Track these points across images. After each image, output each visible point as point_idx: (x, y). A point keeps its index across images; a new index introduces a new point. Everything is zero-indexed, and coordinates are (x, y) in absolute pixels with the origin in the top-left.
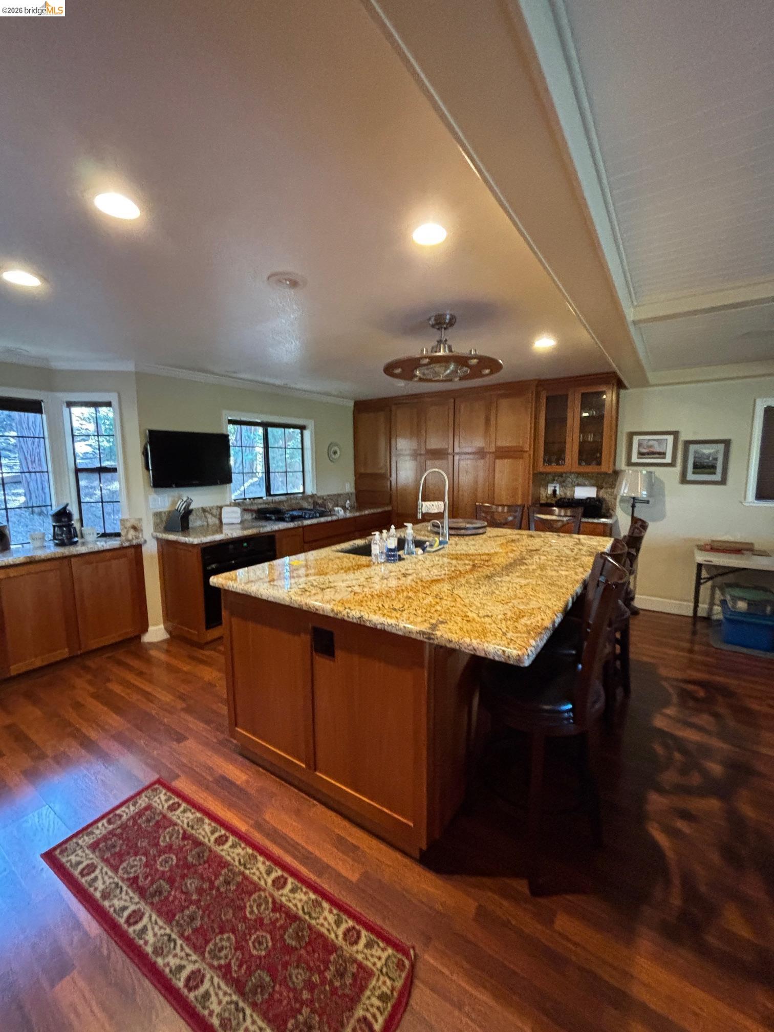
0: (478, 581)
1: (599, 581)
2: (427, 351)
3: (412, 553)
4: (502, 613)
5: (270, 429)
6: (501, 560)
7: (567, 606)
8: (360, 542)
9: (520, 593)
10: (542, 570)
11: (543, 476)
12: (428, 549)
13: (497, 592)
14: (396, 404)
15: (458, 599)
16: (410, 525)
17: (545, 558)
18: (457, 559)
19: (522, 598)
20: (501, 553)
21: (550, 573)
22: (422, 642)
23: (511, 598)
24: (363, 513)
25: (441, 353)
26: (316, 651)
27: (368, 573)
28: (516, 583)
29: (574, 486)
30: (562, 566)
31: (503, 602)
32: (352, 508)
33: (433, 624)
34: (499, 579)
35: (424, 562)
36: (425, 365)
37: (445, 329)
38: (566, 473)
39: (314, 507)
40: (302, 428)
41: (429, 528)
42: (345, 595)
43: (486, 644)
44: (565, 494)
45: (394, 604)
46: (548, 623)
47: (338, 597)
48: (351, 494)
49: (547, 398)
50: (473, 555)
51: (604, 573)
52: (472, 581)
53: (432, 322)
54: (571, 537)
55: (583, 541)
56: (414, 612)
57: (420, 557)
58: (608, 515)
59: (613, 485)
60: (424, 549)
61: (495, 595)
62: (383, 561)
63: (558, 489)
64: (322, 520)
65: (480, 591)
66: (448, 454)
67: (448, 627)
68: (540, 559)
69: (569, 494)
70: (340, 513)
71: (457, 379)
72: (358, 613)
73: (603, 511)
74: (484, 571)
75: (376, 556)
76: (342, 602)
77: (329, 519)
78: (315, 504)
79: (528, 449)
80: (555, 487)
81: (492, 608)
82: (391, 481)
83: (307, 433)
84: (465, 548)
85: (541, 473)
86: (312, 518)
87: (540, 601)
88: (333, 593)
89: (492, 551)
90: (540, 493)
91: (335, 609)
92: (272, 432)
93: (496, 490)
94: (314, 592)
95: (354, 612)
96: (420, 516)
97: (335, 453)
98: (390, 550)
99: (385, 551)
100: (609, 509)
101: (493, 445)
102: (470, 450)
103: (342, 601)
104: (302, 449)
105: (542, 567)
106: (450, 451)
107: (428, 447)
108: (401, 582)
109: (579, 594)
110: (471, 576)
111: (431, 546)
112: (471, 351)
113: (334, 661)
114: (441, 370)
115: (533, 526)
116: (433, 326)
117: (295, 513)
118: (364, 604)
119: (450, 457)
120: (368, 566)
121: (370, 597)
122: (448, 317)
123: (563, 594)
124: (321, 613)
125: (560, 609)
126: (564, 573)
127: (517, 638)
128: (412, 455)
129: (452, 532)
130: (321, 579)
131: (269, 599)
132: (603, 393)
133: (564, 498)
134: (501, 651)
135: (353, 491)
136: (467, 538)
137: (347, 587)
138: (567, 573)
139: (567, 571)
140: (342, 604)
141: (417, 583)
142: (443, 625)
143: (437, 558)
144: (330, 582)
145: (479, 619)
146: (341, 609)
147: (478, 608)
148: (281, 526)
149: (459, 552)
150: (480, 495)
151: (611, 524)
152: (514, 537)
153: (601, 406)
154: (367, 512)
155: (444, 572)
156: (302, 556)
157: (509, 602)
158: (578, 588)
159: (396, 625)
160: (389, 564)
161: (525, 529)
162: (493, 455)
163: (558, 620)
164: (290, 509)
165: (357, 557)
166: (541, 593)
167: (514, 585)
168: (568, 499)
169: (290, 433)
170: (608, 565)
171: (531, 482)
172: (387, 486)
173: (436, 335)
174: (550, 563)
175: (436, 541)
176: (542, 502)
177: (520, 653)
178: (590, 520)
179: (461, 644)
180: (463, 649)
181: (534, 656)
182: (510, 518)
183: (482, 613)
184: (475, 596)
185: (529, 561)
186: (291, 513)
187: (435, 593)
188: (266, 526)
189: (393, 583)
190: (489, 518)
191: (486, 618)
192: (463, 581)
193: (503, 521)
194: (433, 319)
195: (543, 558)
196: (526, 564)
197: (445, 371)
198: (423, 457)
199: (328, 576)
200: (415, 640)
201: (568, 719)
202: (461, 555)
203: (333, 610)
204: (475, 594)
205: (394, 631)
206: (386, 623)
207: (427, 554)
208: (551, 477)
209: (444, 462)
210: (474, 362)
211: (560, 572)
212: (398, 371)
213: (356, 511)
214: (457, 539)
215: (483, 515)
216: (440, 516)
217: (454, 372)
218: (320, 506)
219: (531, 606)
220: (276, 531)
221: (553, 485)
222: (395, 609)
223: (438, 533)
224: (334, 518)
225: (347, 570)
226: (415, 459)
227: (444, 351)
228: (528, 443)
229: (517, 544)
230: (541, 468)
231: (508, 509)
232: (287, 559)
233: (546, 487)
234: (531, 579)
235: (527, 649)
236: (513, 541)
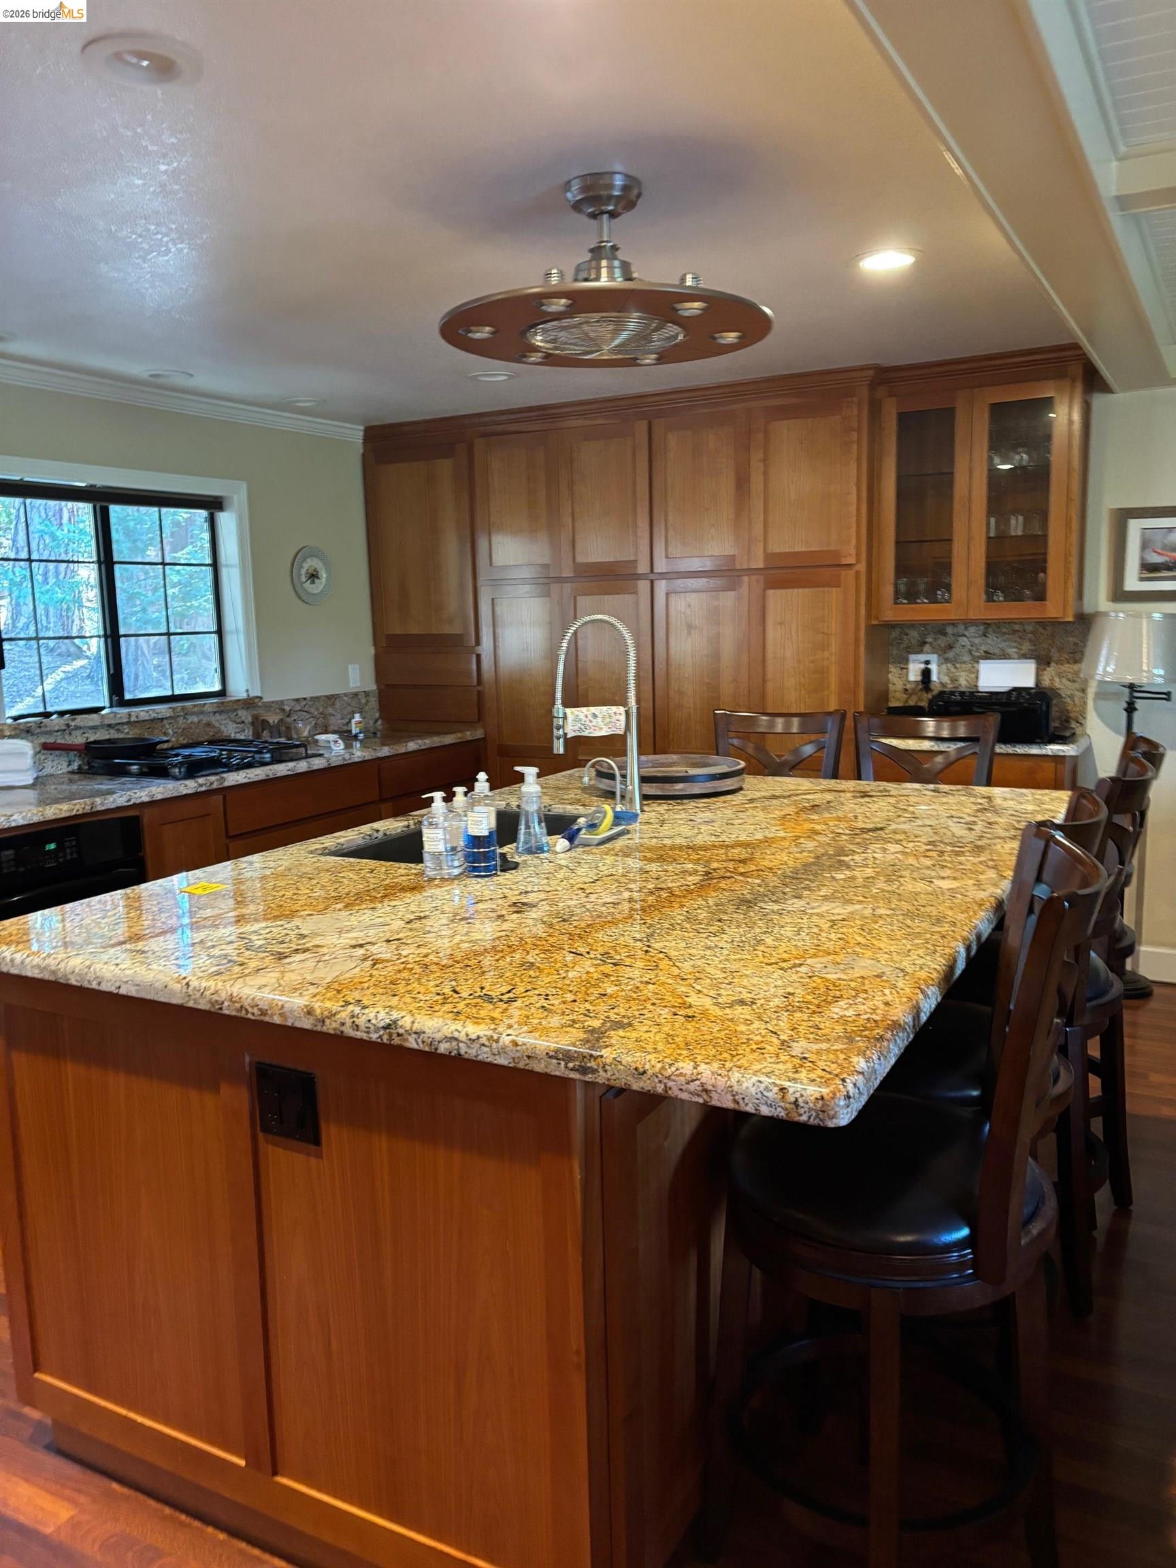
0: (717, 916)
1: (1033, 896)
2: (561, 274)
3: (540, 849)
4: (781, 992)
5: (115, 511)
6: (784, 859)
7: (951, 968)
8: (391, 826)
9: (830, 939)
10: (889, 881)
11: (895, 634)
12: (583, 835)
13: (769, 941)
14: (485, 435)
15: (664, 964)
16: (530, 772)
17: (899, 848)
18: (661, 859)
19: (835, 953)
20: (784, 839)
21: (910, 886)
22: (564, 1082)
23: (804, 955)
24: (401, 749)
25: (604, 282)
26: (266, 1129)
27: (413, 908)
28: (821, 916)
29: (976, 660)
30: (943, 867)
31: (784, 965)
32: (370, 736)
33: (593, 1031)
34: (776, 907)
35: (573, 871)
36: (557, 317)
37: (613, 215)
38: (954, 624)
39: (257, 735)
40: (213, 505)
41: (586, 779)
42: (349, 968)
43: (736, 1075)
44: (954, 680)
45: (487, 985)
46: (901, 1013)
47: (327, 974)
48: (367, 694)
49: (903, 418)
50: (705, 848)
51: (1045, 876)
52: (703, 915)
53: (573, 195)
54: (969, 795)
55: (998, 801)
56: (542, 1002)
57: (563, 859)
58: (1067, 734)
59: (1076, 654)
60: (571, 839)
61: (761, 948)
62: (456, 872)
63: (934, 667)
64: (282, 769)
65: (723, 941)
66: (639, 577)
67: (634, 1035)
68: (885, 850)
69: (963, 683)
70: (334, 750)
71: (650, 359)
72: (382, 1015)
73: (1055, 724)
74: (736, 887)
75: (437, 856)
76: (337, 988)
77: (302, 766)
78: (259, 725)
79: (852, 560)
80: (927, 662)
81: (755, 980)
82: (478, 656)
83: (227, 521)
84: (685, 830)
85: (890, 626)
86: (249, 766)
87: (883, 958)
88: (310, 964)
89: (759, 836)
90: (888, 681)
91: (317, 1006)
92: (123, 520)
93: (770, 675)
94: (253, 964)
95: (370, 1013)
96: (559, 748)
97: (313, 576)
98: (476, 841)
99: (462, 844)
100: (1067, 721)
101: (759, 552)
102: (695, 564)
103: (336, 986)
104: (215, 565)
105: (892, 873)
106: (643, 568)
107: (580, 559)
108: (506, 926)
109: (985, 936)
110: (701, 902)
111: (592, 826)
112: (683, 279)
113: (319, 1156)
114: (604, 330)
115: (868, 767)
116: (577, 206)
117: (199, 753)
118: (401, 988)
119: (644, 586)
120: (415, 888)
121: (417, 969)
122: (618, 181)
123: (943, 937)
124: (277, 1020)
125: (935, 975)
126: (946, 884)
127: (818, 1052)
128: (532, 581)
129: (651, 789)
130: (278, 929)
131: (123, 991)
132: (1048, 403)
133: (952, 693)
134: (776, 1089)
135: (372, 686)
136: (691, 804)
137: (354, 947)
138: (954, 884)
139: (955, 879)
140: (339, 991)
141: (551, 926)
142: (621, 1032)
143: (609, 859)
144: (303, 936)
145: (719, 1012)
146: (333, 1006)
147: (717, 985)
148: (159, 789)
149: (667, 842)
150: (727, 689)
151: (1074, 758)
152: (818, 798)
153: (1040, 441)
154: (412, 746)
155: (626, 895)
156: (223, 871)
157: (801, 965)
158: (982, 922)
159: (490, 1038)
160: (474, 881)
161: (846, 778)
162: (762, 578)
163: (928, 1005)
164: (183, 741)
165: (381, 866)
166: (884, 938)
167: (815, 919)
168: (962, 694)
169: (177, 524)
170: (1055, 853)
171: (862, 649)
172: (469, 673)
173: (589, 232)
174: (912, 860)
175: (605, 813)
176: (893, 704)
177: (825, 1091)
178: (1021, 749)
179: (669, 1078)
180: (675, 1092)
181: (864, 1099)
182: (808, 750)
183: (726, 996)
184: (708, 952)
185: (856, 857)
186: (186, 752)
187: (601, 950)
188: (111, 792)
189: (486, 931)
190: (750, 750)
191: (739, 1009)
192: (678, 915)
193: (788, 757)
194: (576, 186)
195: (893, 848)
196: (848, 867)
197: (617, 331)
198: (567, 588)
199: (297, 921)
200: (545, 1077)
201: (961, 1266)
202: (673, 848)
203: (310, 1012)
204: (709, 948)
205: (485, 1055)
206: (462, 1037)
207: (580, 849)
208: (914, 634)
209: (628, 598)
210: (694, 308)
211: (937, 882)
212: (483, 333)
213: (383, 744)
214: (662, 808)
215: (735, 742)
216: (613, 745)
217: (642, 337)
218: (276, 730)
219: (857, 973)
220: (143, 805)
221: (923, 657)
222: (489, 999)
223: (610, 795)
224: (318, 763)
225: (354, 901)
226: (547, 594)
227: (611, 277)
228: (854, 542)
229: (827, 815)
230: (890, 613)
231: (802, 725)
232: (178, 880)
233: (903, 662)
234: (860, 902)
235: (843, 1080)
236: (814, 807)
